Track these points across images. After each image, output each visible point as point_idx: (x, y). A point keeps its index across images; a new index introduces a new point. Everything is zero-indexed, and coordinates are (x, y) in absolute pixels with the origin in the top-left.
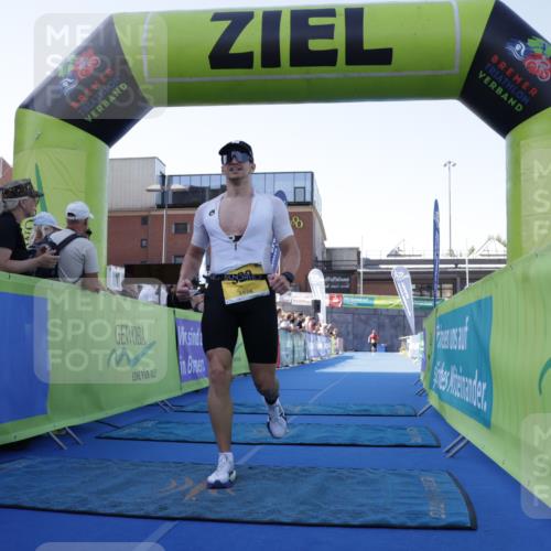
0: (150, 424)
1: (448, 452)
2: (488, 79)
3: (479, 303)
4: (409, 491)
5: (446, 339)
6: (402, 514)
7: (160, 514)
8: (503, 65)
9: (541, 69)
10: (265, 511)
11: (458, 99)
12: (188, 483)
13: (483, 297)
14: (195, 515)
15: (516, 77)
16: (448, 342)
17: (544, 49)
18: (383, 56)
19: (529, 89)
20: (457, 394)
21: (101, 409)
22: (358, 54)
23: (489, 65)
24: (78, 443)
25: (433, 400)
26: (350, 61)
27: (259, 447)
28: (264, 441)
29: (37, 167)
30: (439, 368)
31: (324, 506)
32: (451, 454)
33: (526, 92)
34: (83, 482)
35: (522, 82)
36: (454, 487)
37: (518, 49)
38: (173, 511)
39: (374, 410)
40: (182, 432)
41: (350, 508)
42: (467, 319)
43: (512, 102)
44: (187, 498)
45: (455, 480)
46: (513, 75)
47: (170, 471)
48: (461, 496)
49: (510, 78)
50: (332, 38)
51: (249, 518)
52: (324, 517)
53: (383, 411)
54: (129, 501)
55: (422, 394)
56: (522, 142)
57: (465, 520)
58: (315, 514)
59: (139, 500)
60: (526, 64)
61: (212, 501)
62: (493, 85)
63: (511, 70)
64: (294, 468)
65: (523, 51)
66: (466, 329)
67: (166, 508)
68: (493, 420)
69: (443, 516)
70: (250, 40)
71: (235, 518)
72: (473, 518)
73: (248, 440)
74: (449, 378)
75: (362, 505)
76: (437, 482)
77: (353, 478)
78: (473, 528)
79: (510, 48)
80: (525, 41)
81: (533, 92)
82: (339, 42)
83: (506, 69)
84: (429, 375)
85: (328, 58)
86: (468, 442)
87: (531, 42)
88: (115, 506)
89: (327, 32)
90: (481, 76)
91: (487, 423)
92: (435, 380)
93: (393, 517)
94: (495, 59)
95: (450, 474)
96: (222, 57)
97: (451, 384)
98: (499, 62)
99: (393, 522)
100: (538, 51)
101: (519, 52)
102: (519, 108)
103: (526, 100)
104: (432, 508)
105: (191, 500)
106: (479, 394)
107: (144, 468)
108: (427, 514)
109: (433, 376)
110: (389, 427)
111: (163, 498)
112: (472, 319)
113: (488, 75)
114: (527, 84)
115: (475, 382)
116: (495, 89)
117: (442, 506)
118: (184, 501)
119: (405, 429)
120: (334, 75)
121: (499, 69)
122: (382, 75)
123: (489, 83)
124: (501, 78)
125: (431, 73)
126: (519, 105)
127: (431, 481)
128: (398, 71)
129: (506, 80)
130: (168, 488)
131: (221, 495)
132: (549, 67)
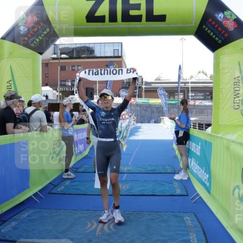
0: (67, 183)
1: (192, 199)
2: (207, 29)
3: (206, 141)
4: (181, 226)
8: (213, 23)
9: (230, 25)
11: (194, 35)
12: (95, 224)
13: (208, 140)
15: (219, 29)
17: (231, 16)
18: (162, 18)
19: (224, 34)
20: (195, 171)
22: (151, 17)
23: (207, 23)
24: (42, 198)
26: (147, 20)
29: (11, 67)
35: (222, 31)
36: (198, 224)
37: (220, 16)
39: (158, 170)
40: (82, 188)
42: (200, 144)
43: (217, 39)
44: (97, 234)
45: (197, 218)
46: (218, 27)
48: (201, 229)
49: (217, 29)
50: (140, 9)
55: (176, 157)
56: (221, 56)
60: (223, 23)
61: (108, 235)
62: (209, 31)
63: (217, 25)
65: (222, 17)
66: (200, 147)
67: (91, 240)
68: (212, 192)
69: (196, 242)
70: (104, 10)
72: (207, 242)
74: (191, 162)
75: (165, 236)
76: (191, 220)
77: (158, 218)
79: (216, 15)
80: (223, 12)
81: (226, 35)
82: (143, 11)
83: (215, 25)
85: (138, 18)
86: (200, 197)
87: (226, 13)
89: (137, 7)
90: (204, 27)
91: (209, 192)
94: (210, 20)
95: (195, 215)
96: (91, 17)
97: (192, 165)
98: (212, 22)
100: (229, 17)
101: (221, 17)
102: (220, 42)
103: (223, 38)
104: (191, 238)
105: (99, 234)
106: (205, 178)
107: (75, 216)
111: (88, 234)
112: (202, 144)
113: (207, 27)
114: (223, 32)
115: (204, 172)
116: (210, 33)
117: (195, 235)
119: (173, 184)
120: (140, 26)
121: (212, 25)
122: (161, 26)
123: (207, 31)
124: (212, 28)
125: (182, 25)
126: (220, 40)
127: (189, 220)
128: (168, 24)
129: (215, 29)
130: (88, 227)
131: (110, 232)
132: (233, 24)
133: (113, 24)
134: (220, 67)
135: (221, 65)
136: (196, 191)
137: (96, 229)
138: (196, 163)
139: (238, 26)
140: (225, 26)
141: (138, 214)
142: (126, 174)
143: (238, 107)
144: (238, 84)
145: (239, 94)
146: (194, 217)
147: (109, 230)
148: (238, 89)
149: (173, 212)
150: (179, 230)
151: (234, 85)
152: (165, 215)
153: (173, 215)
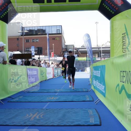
0: (21, 97)
1: (95, 102)
2: (105, 5)
3: (102, 66)
4: (85, 115)
5: (95, 73)
6: (83, 122)
7: (24, 125)
9: (119, 2)
10: (50, 122)
11: (98, 10)
12: (32, 115)
13: (103, 65)
14: (33, 124)
15: (112, 5)
16: (96, 74)
19: (116, 8)
20: (98, 87)
21: (8, 94)
23: (105, 2)
24: (3, 104)
25: (92, 88)
26: (70, 1)
27: (49, 103)
28: (50, 101)
30: (94, 80)
31: (65, 120)
32: (96, 103)
33: (115, 9)
34: (5, 116)
36: (97, 114)
38: (27, 124)
39: (78, 91)
40: (29, 99)
41: (71, 121)
42: (100, 69)
43: (111, 11)
44: (31, 119)
45: (97, 111)
47: (27, 112)
48: (98, 116)
51: (46, 125)
52: (65, 123)
53: (80, 90)
54: (16, 121)
55: (90, 85)
56: (114, 22)
57: (98, 123)
58: (62, 123)
59: (19, 121)
60: (115, 1)
61: (37, 120)
62: (106, 7)
63: (111, 3)
64: (58, 109)
66: (100, 72)
67: (26, 123)
68: (106, 95)
69: (93, 122)
71: (43, 125)
72: (101, 122)
73: (46, 101)
74: (96, 83)
75: (74, 120)
76: (92, 112)
77: (72, 111)
78: (100, 125)
81: (117, 9)
83: (110, 3)
84: (91, 81)
86: (100, 100)
88: (13, 123)
90: (103, 5)
91: (105, 96)
92: (93, 82)
93: (81, 123)
95: (96, 110)
97: (96, 84)
98: (108, 1)
99: (81, 124)
102: (113, 13)
104: (90, 120)
105: (32, 120)
106: (103, 88)
107: (20, 111)
108: (89, 122)
109: (92, 81)
110: (81, 96)
111: (25, 120)
112: (101, 69)
113: (105, 4)
114: (115, 7)
115: (102, 85)
116: (107, 8)
117: (93, 119)
118: (30, 120)
119: (85, 96)
120: (66, 5)
121: (108, 3)
122: (78, 4)
123: (106, 6)
124: (108, 5)
125: (90, 4)
126: (113, 12)
127: (91, 112)
128: (82, 3)
129: (110, 6)
130: (26, 117)
131: (39, 118)
132: (121, 2)
133: (49, 4)
134: (114, 28)
135: (114, 27)
136: (98, 98)
137: (31, 117)
138: (99, 82)
139: (124, 3)
140: (116, 3)
141: (60, 110)
142: (58, 93)
143: (125, 51)
144: (125, 37)
145: (125, 43)
146: (95, 110)
147: (39, 117)
148: (125, 40)
149: (82, 109)
150: (84, 117)
151: (122, 38)
152: (77, 110)
153: (82, 110)
